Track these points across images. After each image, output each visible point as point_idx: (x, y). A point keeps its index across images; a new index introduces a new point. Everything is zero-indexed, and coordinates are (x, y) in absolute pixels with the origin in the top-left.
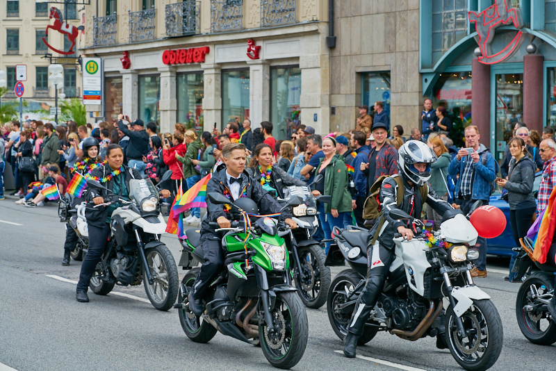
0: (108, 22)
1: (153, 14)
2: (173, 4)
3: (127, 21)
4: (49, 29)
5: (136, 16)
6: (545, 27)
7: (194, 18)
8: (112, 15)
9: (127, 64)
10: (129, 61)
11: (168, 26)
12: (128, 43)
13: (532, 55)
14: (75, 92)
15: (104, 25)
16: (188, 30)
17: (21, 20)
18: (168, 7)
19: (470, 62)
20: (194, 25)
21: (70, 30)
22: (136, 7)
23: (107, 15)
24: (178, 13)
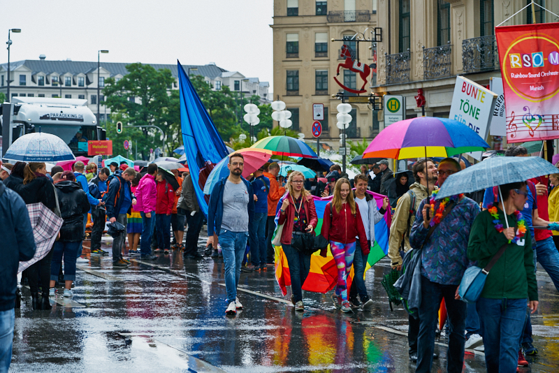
0: (400, 60)
1: (449, 50)
2: (471, 40)
3: (422, 58)
4: (341, 67)
5: (431, 52)
7: (493, 53)
8: (405, 52)
9: (421, 102)
10: (423, 98)
11: (465, 63)
12: (422, 80)
14: (356, 132)
15: (397, 62)
16: (487, 65)
17: (301, 61)
18: (465, 42)
20: (493, 61)
21: (361, 68)
22: (431, 44)
23: (400, 52)
24: (475, 48)
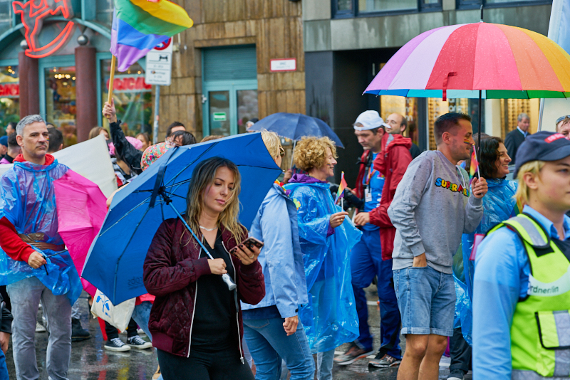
6: (96, 17)
13: (84, 47)
19: (17, 56)
